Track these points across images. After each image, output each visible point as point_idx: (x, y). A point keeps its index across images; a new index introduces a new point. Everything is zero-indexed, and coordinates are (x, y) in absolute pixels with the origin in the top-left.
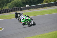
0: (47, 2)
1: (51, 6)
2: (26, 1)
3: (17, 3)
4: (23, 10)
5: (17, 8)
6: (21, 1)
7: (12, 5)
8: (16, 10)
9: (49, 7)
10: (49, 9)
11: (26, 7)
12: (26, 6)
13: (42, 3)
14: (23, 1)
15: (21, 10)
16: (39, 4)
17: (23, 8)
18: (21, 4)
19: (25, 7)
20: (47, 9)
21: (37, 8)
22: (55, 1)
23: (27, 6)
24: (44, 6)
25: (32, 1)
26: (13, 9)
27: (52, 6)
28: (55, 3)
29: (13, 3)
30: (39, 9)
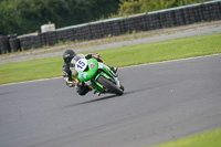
0: (137, 9)
1: (154, 28)
2: (39, 7)
4: (26, 49)
5: (1, 37)
6: (18, 8)
9: (146, 33)
11: (41, 35)
12: (40, 30)
14: (28, 6)
15: (19, 46)
17: (29, 39)
18: (19, 23)
19: (36, 34)
20: (139, 41)
21: (92, 38)
23: (45, 28)
24: (123, 28)
25: (66, 6)
27: (161, 27)
28: (173, 12)
30: (99, 41)
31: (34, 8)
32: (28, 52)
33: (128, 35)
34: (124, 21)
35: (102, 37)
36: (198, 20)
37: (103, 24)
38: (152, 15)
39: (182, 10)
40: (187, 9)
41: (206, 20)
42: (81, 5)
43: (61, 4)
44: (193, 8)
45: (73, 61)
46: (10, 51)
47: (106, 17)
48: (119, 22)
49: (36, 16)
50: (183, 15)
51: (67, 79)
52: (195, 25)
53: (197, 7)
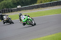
0: (41, 2)
1: (46, 7)
2: (17, 1)
3: (7, 4)
4: (14, 12)
5: (7, 9)
6: (12, 2)
7: (1, 6)
8: (6, 12)
9: (44, 8)
10: (44, 10)
11: (17, 8)
12: (17, 7)
13: (36, 3)
14: (14, 1)
16: (32, 5)
17: (14, 9)
18: (12, 5)
19: (16, 8)
20: (42, 10)
21: (30, 9)
22: (50, 1)
23: (18, 7)
24: (38, 7)
25: (24, 1)
26: (2, 10)
27: (47, 7)
28: (50, 3)
29: (3, 4)
30: (32, 10)
31: (15, 2)
32: (14, 13)
33: (39, 9)
34: (38, 5)
35: (33, 9)
36: (56, 5)
37: (33, 6)
38: (45, 4)
39: (52, 3)
40: (54, 2)
41: (59, 5)
42: (27, 1)
43: (22, 1)
44: (55, 2)
45: (21, 17)
46: (10, 12)
47: (34, 4)
48: (37, 5)
49: (16, 4)
50: (53, 4)
51: (20, 21)
52: (56, 6)
53: (56, 2)
